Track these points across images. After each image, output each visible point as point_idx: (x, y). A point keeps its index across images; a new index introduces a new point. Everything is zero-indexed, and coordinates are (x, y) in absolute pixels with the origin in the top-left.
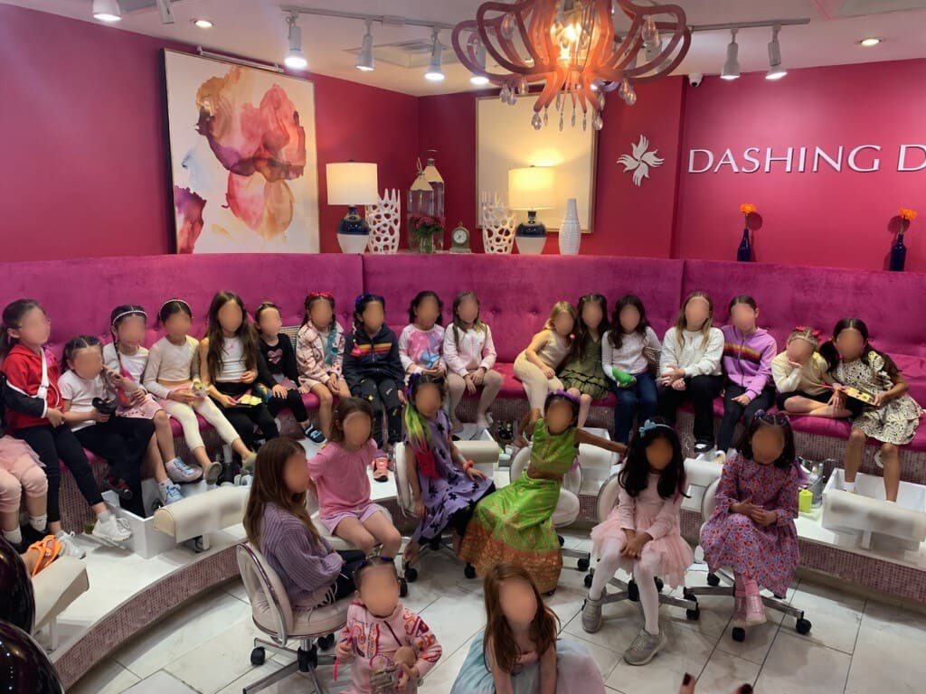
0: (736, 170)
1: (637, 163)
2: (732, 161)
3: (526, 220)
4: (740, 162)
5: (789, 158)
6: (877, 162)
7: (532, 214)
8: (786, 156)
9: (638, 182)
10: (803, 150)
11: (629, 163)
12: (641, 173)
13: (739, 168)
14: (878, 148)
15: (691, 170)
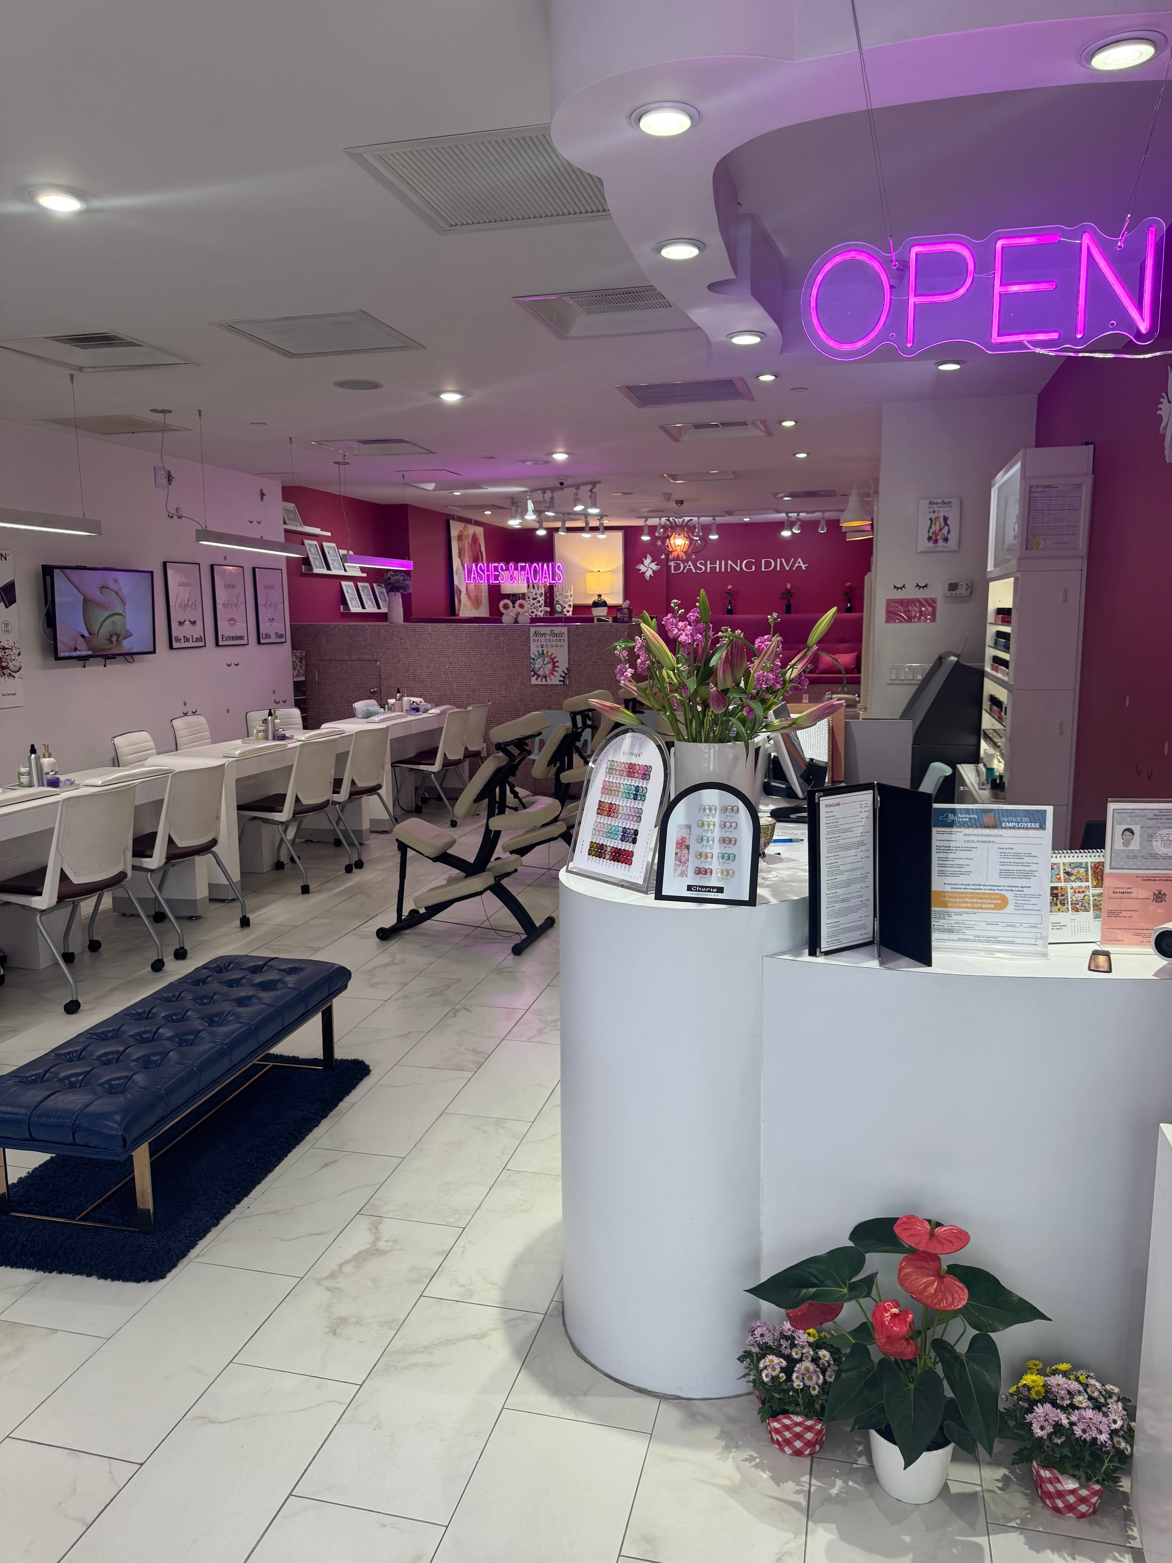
0: (694, 571)
1: (647, 568)
2: (692, 567)
3: (596, 598)
4: (696, 568)
5: (718, 566)
6: (754, 567)
7: (600, 596)
8: (716, 564)
10: (723, 562)
11: (642, 568)
12: (649, 573)
13: (696, 570)
14: (754, 561)
15: (673, 572)
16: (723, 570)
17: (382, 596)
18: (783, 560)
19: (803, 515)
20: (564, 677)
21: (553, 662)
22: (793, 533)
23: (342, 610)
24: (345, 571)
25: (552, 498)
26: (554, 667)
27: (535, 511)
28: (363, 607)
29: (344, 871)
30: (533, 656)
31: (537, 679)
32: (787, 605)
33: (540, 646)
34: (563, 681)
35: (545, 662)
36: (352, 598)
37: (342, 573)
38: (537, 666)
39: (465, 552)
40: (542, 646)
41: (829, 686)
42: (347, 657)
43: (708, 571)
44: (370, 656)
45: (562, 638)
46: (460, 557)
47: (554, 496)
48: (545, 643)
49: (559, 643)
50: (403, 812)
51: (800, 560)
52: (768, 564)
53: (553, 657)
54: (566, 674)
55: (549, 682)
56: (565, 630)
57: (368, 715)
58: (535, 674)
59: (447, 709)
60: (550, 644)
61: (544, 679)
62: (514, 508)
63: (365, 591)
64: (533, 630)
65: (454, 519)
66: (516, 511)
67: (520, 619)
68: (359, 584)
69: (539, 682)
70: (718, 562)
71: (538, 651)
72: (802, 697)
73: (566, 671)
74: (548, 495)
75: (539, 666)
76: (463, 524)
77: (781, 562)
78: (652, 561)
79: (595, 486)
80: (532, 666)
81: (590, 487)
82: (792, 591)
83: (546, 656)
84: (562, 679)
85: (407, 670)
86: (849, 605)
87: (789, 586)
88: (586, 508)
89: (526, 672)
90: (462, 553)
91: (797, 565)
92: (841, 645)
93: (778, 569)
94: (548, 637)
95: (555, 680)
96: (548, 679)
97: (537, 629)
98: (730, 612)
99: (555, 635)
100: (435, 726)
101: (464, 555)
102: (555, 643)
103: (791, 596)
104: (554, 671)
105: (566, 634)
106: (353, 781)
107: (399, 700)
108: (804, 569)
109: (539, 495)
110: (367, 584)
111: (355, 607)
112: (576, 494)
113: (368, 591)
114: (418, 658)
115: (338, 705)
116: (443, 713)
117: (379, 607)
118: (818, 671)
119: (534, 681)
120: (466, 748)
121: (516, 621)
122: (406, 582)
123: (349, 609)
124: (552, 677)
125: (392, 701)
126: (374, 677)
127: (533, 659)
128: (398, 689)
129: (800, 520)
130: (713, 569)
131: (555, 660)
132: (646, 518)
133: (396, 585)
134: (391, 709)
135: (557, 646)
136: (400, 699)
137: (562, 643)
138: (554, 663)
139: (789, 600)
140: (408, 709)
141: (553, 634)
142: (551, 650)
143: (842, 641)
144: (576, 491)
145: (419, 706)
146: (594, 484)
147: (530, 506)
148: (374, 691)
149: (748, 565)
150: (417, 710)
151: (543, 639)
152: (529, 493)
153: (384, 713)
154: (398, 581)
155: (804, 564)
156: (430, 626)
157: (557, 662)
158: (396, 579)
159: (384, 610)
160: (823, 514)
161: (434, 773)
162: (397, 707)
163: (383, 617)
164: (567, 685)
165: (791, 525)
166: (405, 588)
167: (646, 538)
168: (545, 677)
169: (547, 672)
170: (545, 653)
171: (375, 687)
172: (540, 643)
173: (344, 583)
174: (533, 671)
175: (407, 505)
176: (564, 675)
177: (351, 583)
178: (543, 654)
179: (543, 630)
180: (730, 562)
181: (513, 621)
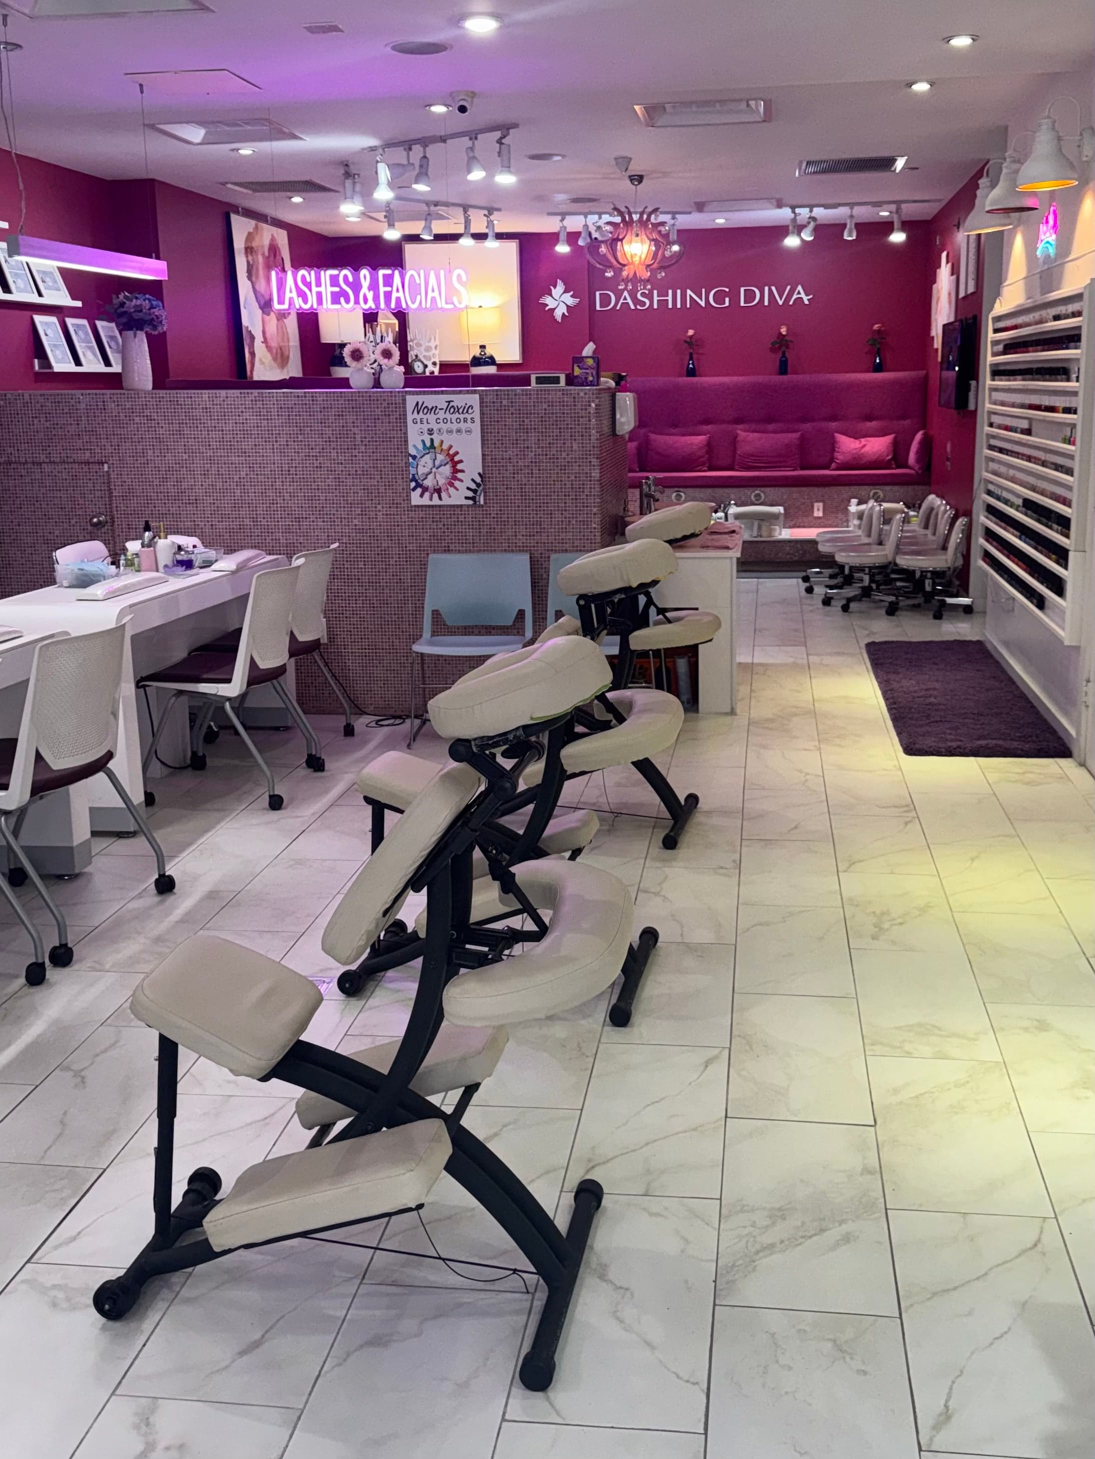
0: (632, 307)
1: (557, 302)
2: (629, 301)
4: (636, 301)
5: (670, 298)
6: (727, 300)
8: (667, 296)
9: (559, 318)
10: (679, 292)
11: (550, 302)
12: (561, 310)
13: (635, 306)
14: (727, 290)
15: (598, 308)
16: (679, 306)
17: (113, 344)
18: (773, 288)
19: (818, 212)
20: (475, 491)
21: (453, 461)
22: (802, 240)
23: (37, 368)
24: (40, 294)
25: (425, 157)
26: (455, 471)
27: (391, 185)
28: (78, 362)
29: (22, 980)
30: (412, 451)
31: (422, 496)
32: (781, 361)
33: (426, 431)
34: (473, 499)
35: (437, 463)
36: (55, 346)
37: (34, 298)
38: (422, 470)
39: (257, 270)
40: (431, 432)
41: (853, 488)
42: (43, 458)
43: (655, 306)
44: (88, 454)
45: (469, 417)
46: (250, 277)
47: (428, 155)
48: (435, 427)
49: (463, 426)
50: (166, 771)
51: (800, 288)
52: (750, 296)
53: (451, 452)
54: (478, 485)
55: (446, 501)
56: (474, 400)
57: (84, 581)
58: (418, 485)
59: (249, 560)
60: (444, 427)
61: (436, 495)
62: (348, 183)
63: (80, 333)
64: (411, 401)
65: (237, 213)
66: (354, 190)
67: (385, 379)
68: (70, 321)
69: (425, 501)
70: (670, 292)
71: (423, 441)
72: (813, 507)
73: (478, 480)
74: (417, 150)
75: (426, 470)
76: (253, 223)
77: (770, 291)
78: (566, 291)
79: (508, 134)
80: (412, 471)
81: (498, 134)
82: (787, 338)
83: (438, 450)
84: (471, 494)
85: (165, 479)
86: (878, 361)
87: (784, 331)
88: (491, 175)
89: (400, 481)
90: (254, 272)
91: (795, 296)
92: (868, 424)
93: (766, 303)
94: (441, 415)
95: (457, 496)
96: (443, 494)
97: (420, 398)
98: (691, 373)
99: (456, 410)
100: (227, 595)
101: (257, 277)
102: (455, 426)
103: (787, 347)
104: (456, 479)
105: (477, 408)
106: (39, 757)
107: (149, 546)
108: (807, 302)
109: (400, 155)
110: (84, 322)
111: (61, 363)
112: (472, 149)
113: (86, 334)
114: (185, 456)
115: (29, 551)
116: (241, 567)
117: (108, 363)
118: (833, 465)
119: (416, 498)
120: (292, 635)
121: (377, 384)
122: (156, 312)
123: (50, 366)
124: (452, 490)
125: (133, 546)
126: (98, 494)
127: (414, 457)
128: (147, 522)
129: (814, 219)
130: (663, 303)
131: (456, 459)
132: (563, 215)
133: (137, 316)
134: (132, 565)
135: (459, 431)
136: (151, 544)
137: (469, 424)
138: (455, 464)
139: (784, 353)
140: (170, 563)
141: (451, 408)
142: (448, 440)
143: (869, 418)
144: (470, 144)
145: (193, 557)
146: (505, 128)
147: (384, 173)
148: (99, 522)
149: (719, 298)
150: (188, 565)
151: (432, 417)
152: (381, 151)
153: (117, 575)
154: (139, 309)
155: (807, 295)
156: (206, 394)
157: (461, 461)
158: (136, 306)
159: (116, 368)
160: (852, 209)
161: (229, 699)
162: (145, 561)
163: (113, 381)
164: (480, 506)
165: (799, 229)
166: (153, 322)
167: (563, 249)
168: (438, 491)
169: (442, 482)
170: (436, 444)
171: (101, 514)
172: (425, 427)
173: (39, 319)
174: (414, 479)
175: (152, 181)
176: (473, 486)
177: (53, 320)
178: (432, 446)
179: (430, 400)
180: (689, 292)
181: (371, 384)
